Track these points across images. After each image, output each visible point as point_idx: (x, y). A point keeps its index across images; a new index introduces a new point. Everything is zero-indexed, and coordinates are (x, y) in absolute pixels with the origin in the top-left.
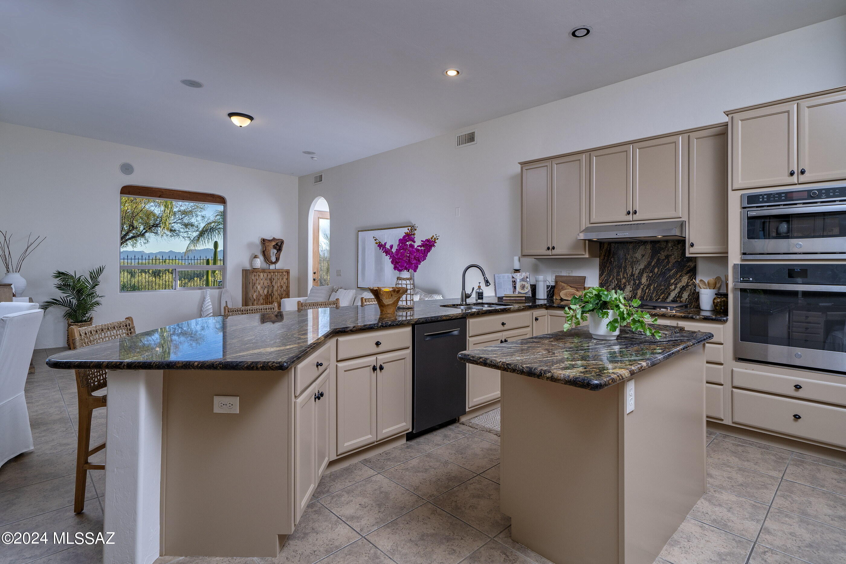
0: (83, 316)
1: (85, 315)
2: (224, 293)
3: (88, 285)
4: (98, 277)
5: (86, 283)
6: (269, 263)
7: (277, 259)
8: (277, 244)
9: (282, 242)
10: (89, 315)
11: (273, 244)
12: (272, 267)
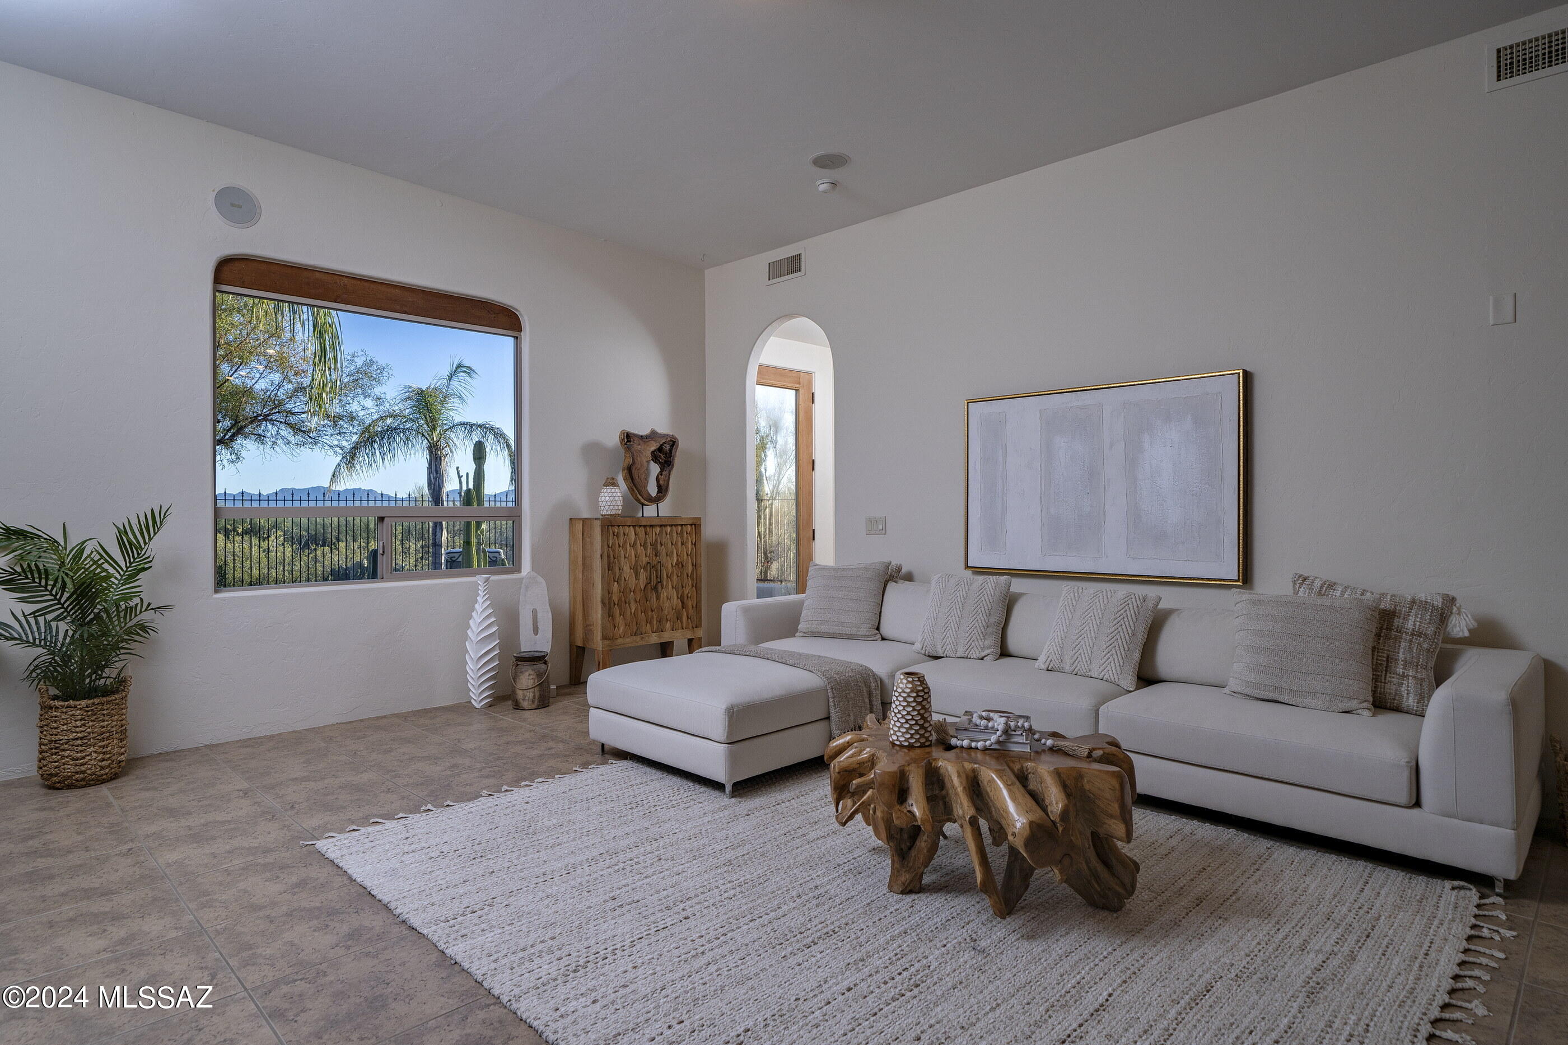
0: (95, 672)
1: (103, 671)
2: (527, 587)
3: (111, 570)
4: (145, 543)
5: (106, 566)
6: (642, 500)
7: (662, 490)
8: (660, 449)
9: (673, 443)
10: (117, 671)
11: (653, 449)
12: (650, 511)
